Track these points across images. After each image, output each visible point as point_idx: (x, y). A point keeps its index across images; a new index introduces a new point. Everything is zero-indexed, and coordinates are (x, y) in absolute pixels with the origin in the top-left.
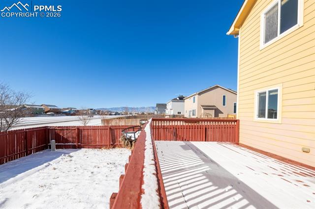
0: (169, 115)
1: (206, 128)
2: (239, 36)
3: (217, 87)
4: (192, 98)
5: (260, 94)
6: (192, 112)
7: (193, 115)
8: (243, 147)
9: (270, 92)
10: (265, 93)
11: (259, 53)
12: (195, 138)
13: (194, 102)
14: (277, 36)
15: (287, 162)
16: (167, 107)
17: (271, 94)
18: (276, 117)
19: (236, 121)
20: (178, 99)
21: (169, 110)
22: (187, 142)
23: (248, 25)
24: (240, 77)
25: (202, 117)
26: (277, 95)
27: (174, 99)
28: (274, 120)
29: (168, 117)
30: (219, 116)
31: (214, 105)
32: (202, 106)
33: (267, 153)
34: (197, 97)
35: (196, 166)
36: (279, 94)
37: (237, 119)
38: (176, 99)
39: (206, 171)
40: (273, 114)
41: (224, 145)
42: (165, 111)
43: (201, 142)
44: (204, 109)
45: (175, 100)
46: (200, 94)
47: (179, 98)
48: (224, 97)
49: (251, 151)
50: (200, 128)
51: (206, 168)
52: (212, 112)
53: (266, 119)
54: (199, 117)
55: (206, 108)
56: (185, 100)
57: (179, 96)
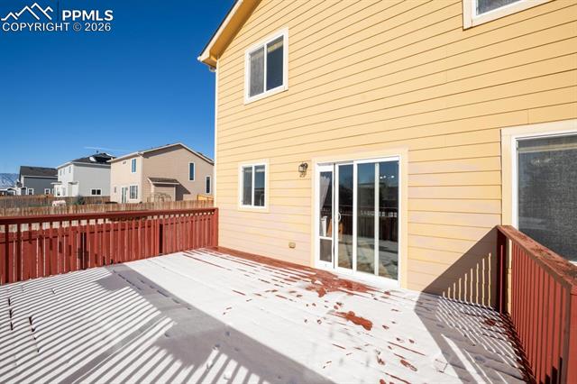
0: (66, 199)
1: (161, 226)
2: (217, 71)
3: (180, 147)
4: (130, 161)
5: (245, 169)
6: (128, 192)
7: (133, 196)
8: (225, 253)
9: (257, 168)
10: (251, 168)
11: (243, 108)
12: (137, 253)
13: (134, 169)
14: (263, 91)
15: (276, 266)
16: (60, 178)
17: (258, 171)
18: (263, 205)
19: (214, 210)
20: (92, 159)
21: (65, 185)
22: (118, 268)
23: (228, 60)
24: (218, 138)
25: (152, 200)
26: (263, 173)
27: (82, 160)
28: (260, 207)
29: (63, 202)
30: (184, 199)
31: (176, 178)
32: (151, 179)
33: (255, 256)
34: (139, 160)
35: (141, 330)
36: (267, 171)
37: (215, 206)
38: (87, 160)
39: (166, 335)
40: (260, 200)
41: (196, 256)
42: (52, 187)
43: (151, 259)
44: (156, 185)
45: (83, 162)
46: (146, 155)
47: (96, 157)
48: (192, 165)
49: (236, 258)
50: (149, 227)
51: (166, 325)
52: (172, 192)
53: (252, 207)
54: (145, 201)
55: (161, 183)
56: (112, 165)
57: (95, 153)
